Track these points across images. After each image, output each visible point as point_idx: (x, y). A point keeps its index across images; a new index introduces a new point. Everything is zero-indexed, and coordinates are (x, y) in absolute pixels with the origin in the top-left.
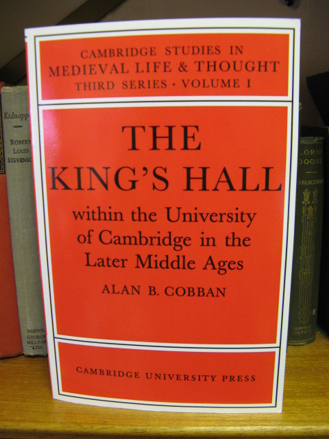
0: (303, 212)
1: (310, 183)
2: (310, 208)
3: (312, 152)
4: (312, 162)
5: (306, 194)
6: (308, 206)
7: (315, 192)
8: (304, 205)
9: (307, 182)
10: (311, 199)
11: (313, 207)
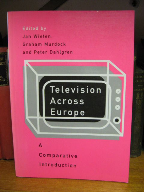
0: (136, 102)
1: (140, 90)
2: (140, 101)
3: (141, 77)
4: (141, 81)
5: (138, 95)
6: (139, 100)
7: (142, 94)
8: (137, 99)
9: (139, 90)
10: (140, 97)
11: (141, 100)
